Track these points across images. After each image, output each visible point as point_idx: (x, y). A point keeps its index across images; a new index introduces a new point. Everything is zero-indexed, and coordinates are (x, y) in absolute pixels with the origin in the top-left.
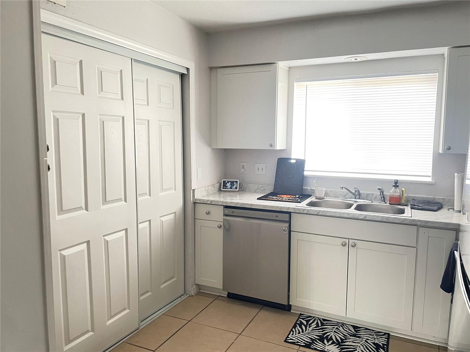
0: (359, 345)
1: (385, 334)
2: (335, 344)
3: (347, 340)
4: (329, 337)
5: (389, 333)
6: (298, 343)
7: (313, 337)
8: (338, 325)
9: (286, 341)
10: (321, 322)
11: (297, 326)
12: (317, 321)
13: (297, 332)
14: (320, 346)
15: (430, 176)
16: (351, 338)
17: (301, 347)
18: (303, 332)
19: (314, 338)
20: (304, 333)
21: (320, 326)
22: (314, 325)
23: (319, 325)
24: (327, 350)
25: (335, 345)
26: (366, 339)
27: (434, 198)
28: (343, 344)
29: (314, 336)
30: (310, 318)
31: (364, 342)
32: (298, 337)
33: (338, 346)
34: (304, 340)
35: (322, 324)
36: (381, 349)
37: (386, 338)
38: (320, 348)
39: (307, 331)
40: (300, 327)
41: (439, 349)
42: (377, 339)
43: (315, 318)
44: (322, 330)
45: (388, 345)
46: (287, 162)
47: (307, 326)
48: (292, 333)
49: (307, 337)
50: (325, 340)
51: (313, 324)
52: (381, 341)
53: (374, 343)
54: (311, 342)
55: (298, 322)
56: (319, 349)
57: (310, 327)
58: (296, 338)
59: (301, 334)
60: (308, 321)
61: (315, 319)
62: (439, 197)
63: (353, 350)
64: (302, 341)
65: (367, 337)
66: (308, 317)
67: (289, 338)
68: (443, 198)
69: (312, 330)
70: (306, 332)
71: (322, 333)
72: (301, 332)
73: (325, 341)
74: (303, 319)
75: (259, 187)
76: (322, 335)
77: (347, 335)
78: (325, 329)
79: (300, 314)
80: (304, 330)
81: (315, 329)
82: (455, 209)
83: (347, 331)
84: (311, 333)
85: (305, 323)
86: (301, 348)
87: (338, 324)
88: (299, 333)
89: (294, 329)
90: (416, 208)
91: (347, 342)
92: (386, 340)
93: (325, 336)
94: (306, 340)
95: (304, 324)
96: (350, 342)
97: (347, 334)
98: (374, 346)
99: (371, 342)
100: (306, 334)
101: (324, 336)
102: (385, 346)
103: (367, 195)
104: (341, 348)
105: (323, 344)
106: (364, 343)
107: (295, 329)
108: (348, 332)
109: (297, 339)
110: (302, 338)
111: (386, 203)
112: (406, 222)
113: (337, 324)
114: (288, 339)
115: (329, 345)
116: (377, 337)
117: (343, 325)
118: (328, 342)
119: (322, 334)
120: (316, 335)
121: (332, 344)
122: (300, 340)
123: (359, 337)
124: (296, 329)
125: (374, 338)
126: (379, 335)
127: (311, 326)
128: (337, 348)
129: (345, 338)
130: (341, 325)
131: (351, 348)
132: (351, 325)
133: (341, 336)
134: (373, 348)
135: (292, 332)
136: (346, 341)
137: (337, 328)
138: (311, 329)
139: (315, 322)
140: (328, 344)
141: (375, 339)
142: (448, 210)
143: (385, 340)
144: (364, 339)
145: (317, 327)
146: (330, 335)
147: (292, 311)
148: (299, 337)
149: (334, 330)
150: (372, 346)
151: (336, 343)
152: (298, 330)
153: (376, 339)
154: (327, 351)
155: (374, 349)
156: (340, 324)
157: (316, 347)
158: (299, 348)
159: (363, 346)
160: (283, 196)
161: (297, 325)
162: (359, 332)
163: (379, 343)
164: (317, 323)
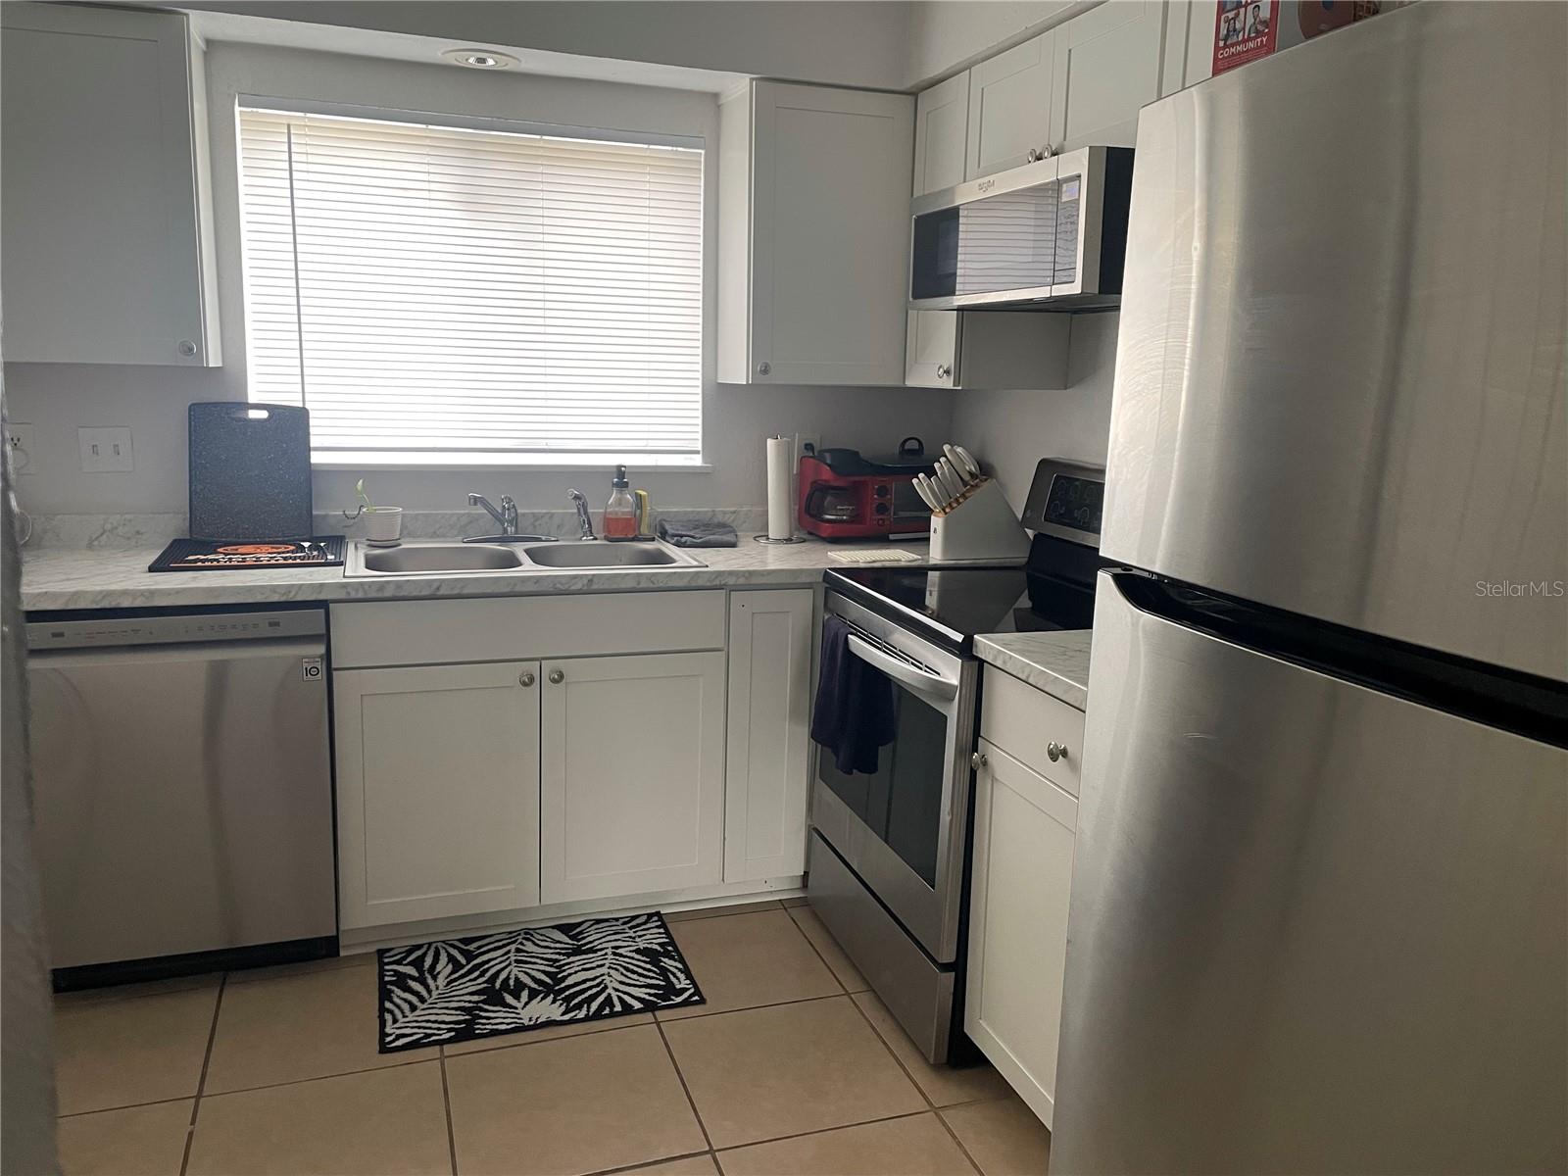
0: (604, 970)
1: (650, 916)
2: (542, 995)
3: (564, 971)
4: (512, 982)
5: (657, 910)
6: (432, 1039)
7: (465, 1002)
8: (516, 941)
9: (384, 1049)
10: (462, 951)
11: (393, 992)
12: (447, 952)
13: (406, 1007)
14: (504, 1018)
15: (697, 452)
16: (573, 962)
17: (445, 1046)
18: (423, 1000)
19: (471, 1005)
20: (429, 1001)
21: (464, 962)
22: (444, 967)
23: (459, 961)
24: (530, 1019)
25: (543, 999)
26: (613, 948)
27: (713, 511)
28: (563, 985)
29: (468, 998)
30: (419, 953)
31: (612, 957)
32: (417, 1021)
33: (552, 996)
34: (443, 1022)
35: (470, 956)
36: (662, 959)
37: (657, 927)
38: (508, 1024)
39: (435, 994)
40: (404, 991)
41: (785, 909)
42: (640, 936)
43: (434, 945)
44: (477, 973)
45: (672, 943)
46: (233, 419)
47: (425, 979)
48: (388, 1017)
49: (447, 1008)
50: (505, 994)
51: (439, 968)
52: (653, 938)
53: (638, 951)
54: (467, 1017)
55: (387, 979)
56: (504, 1027)
57: (435, 978)
58: (413, 1028)
59: (423, 1010)
60: (418, 964)
61: (437, 948)
62: (722, 508)
63: (598, 989)
64: (439, 1029)
65: (611, 941)
66: (409, 952)
67: (391, 1035)
68: (733, 509)
69: (448, 984)
70: (434, 997)
71: (484, 979)
72: (418, 1004)
73: (509, 999)
74: (398, 962)
75: (108, 527)
76: (486, 985)
77: (557, 957)
78: (486, 966)
79: (379, 951)
80: (424, 993)
81: (456, 975)
82: (770, 536)
83: (551, 948)
84: (451, 994)
85: (412, 971)
86: (448, 1049)
87: (512, 937)
88: (413, 1008)
89: (388, 1005)
90: (688, 543)
91: (570, 975)
92: (662, 930)
93: (498, 985)
94: (448, 1019)
95: (409, 975)
96: (576, 972)
97: (556, 953)
98: (644, 959)
99: (633, 951)
100: (436, 1003)
101: (493, 986)
102: (670, 948)
103: (536, 521)
104: (562, 999)
105: (508, 1009)
106: (614, 961)
107: (392, 1002)
108: (556, 948)
109: (419, 1028)
110: (433, 1018)
111: (595, 539)
112: (700, 582)
113: (510, 938)
114: (388, 1039)
115: (526, 1004)
116: (635, 932)
117: (528, 935)
118: (518, 998)
119: (483, 983)
120: (472, 994)
121: (531, 998)
122: (430, 1028)
123: (592, 950)
124: (396, 1000)
125: (630, 937)
126: (638, 925)
127: (439, 973)
128: (554, 1002)
129: (557, 967)
130: (523, 938)
131: (590, 988)
132: (553, 927)
133: (542, 968)
134: (642, 964)
135: (386, 1014)
136: (565, 974)
137: (518, 950)
138: (441, 981)
139: (444, 958)
140: (523, 1004)
141: (634, 938)
142: (755, 538)
143: (660, 933)
144: (609, 951)
145: (457, 971)
146: (512, 976)
147: (343, 953)
148: (420, 1019)
149: (513, 958)
150: (639, 960)
151: (540, 992)
152: (405, 1000)
153: (637, 940)
154: (532, 1023)
155: (648, 966)
156: (519, 934)
157: (493, 1025)
158: (442, 1051)
159: (617, 970)
160: (242, 549)
161: (389, 987)
162: (584, 938)
163: (649, 946)
164: (451, 959)
